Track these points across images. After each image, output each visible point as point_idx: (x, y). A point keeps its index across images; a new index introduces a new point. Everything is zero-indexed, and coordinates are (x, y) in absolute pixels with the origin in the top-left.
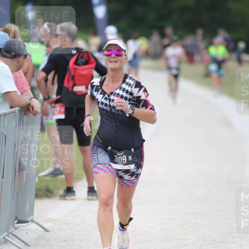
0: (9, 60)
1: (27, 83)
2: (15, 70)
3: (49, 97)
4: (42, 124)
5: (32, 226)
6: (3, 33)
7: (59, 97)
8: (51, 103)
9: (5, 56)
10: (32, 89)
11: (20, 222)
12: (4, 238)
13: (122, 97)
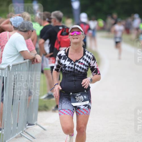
4: (42, 69)
12: (21, 134)
13: (84, 64)
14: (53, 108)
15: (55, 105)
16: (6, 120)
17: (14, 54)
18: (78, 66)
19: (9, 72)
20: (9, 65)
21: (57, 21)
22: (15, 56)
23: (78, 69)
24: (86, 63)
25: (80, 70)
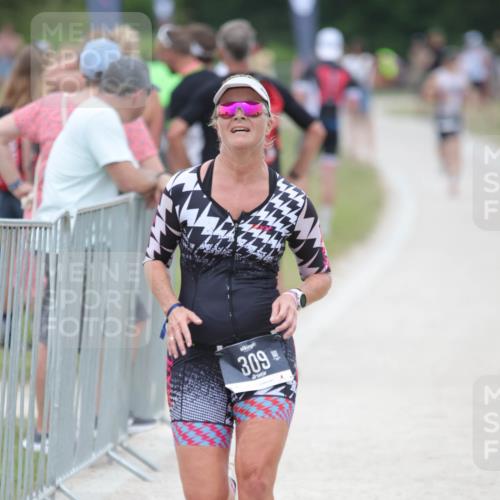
11: (138, 421)
12: (107, 454)
13: (272, 231)
16: (57, 405)
17: (85, 174)
18: (249, 237)
19: (65, 237)
22: (86, 180)
23: (251, 248)
24: (279, 226)
25: (258, 254)
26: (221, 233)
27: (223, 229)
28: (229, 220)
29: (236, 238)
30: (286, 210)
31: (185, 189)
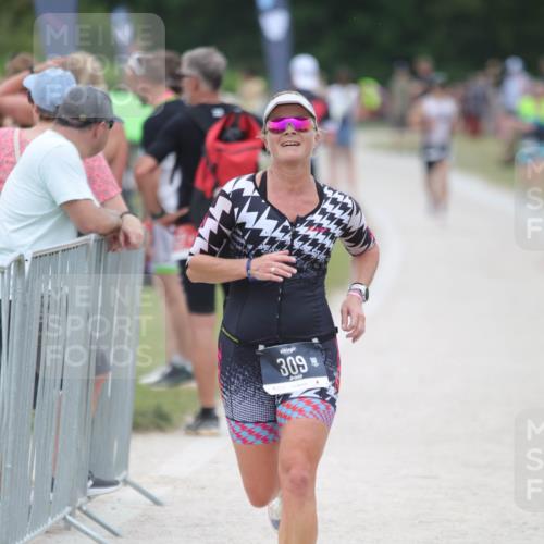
0: (75, 132)
1: (115, 183)
2: (89, 152)
3: (163, 213)
4: (147, 272)
5: (123, 493)
6: (60, 71)
7: (185, 211)
8: (167, 224)
9: (63, 122)
10: (126, 195)
11: (98, 484)
12: (65, 519)
13: (327, 232)
14: (190, 419)
15: (196, 408)
16: (9, 466)
17: (41, 213)
18: (305, 239)
19: (19, 282)
20: (22, 255)
21: (205, 87)
22: (41, 220)
23: (307, 248)
24: (333, 227)
25: (313, 253)
26: (279, 235)
27: (281, 231)
28: (287, 223)
29: (292, 241)
30: (338, 213)
31: (245, 194)
